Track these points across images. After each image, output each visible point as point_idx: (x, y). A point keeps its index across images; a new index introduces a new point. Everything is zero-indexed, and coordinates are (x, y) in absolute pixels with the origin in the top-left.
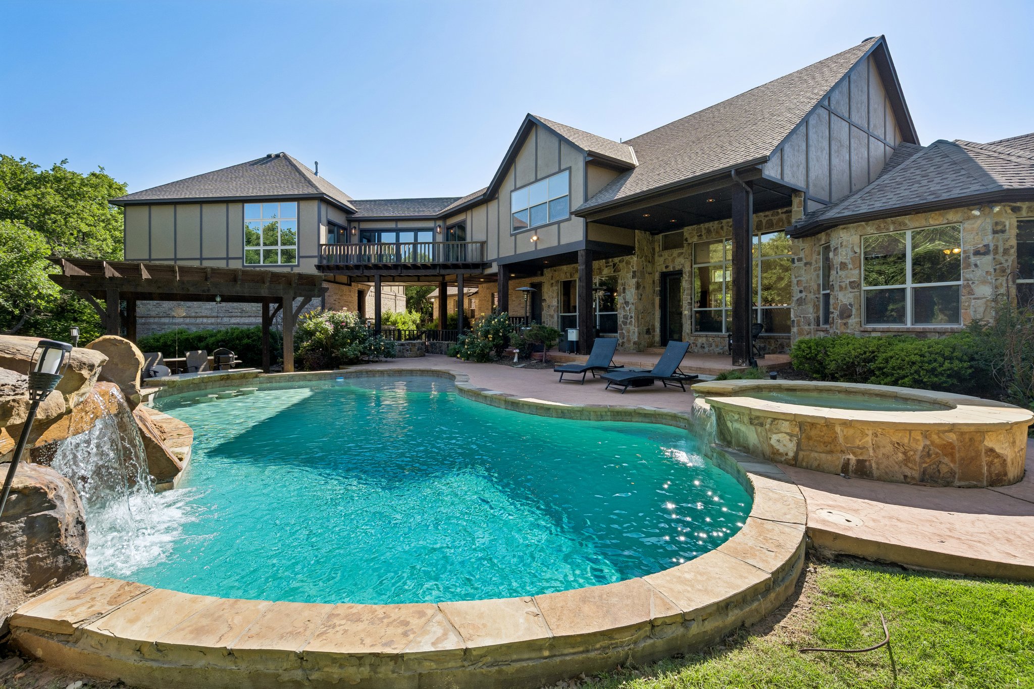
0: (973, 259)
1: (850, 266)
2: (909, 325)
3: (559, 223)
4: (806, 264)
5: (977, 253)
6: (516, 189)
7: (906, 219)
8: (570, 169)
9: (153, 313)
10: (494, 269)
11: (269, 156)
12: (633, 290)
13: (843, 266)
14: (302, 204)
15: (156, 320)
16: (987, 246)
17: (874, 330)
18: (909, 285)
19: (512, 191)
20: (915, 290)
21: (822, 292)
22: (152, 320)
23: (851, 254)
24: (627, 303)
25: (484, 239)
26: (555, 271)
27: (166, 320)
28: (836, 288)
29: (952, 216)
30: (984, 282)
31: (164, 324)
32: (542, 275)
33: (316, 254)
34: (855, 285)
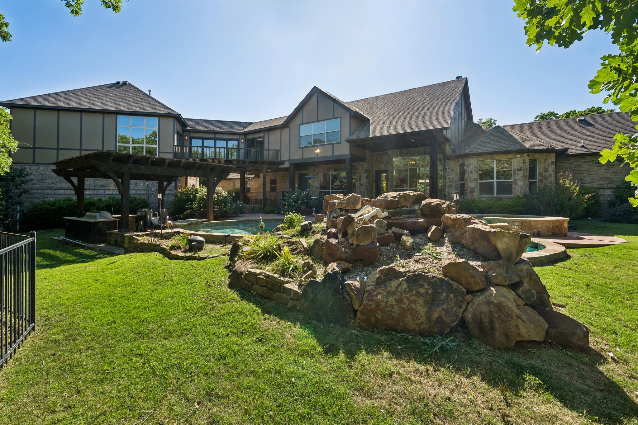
0: (517, 172)
1: (474, 172)
2: (495, 195)
3: (333, 144)
4: (452, 171)
5: (518, 170)
6: (303, 124)
7: (494, 156)
8: (340, 118)
9: (36, 186)
10: (287, 165)
11: (118, 83)
12: (365, 179)
13: (471, 172)
14: (162, 119)
15: (40, 191)
16: (521, 167)
17: (483, 197)
18: (495, 180)
19: (300, 125)
20: (497, 182)
21: (459, 182)
22: (36, 191)
23: (474, 168)
24: (362, 185)
25: (279, 148)
26: (317, 168)
27: (50, 192)
28: (468, 181)
29: (510, 156)
30: (521, 180)
31: (48, 194)
32: (308, 169)
33: (172, 151)
34: (475, 180)
